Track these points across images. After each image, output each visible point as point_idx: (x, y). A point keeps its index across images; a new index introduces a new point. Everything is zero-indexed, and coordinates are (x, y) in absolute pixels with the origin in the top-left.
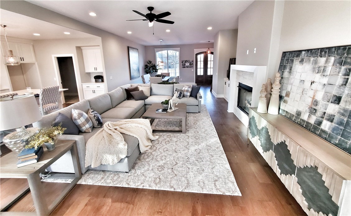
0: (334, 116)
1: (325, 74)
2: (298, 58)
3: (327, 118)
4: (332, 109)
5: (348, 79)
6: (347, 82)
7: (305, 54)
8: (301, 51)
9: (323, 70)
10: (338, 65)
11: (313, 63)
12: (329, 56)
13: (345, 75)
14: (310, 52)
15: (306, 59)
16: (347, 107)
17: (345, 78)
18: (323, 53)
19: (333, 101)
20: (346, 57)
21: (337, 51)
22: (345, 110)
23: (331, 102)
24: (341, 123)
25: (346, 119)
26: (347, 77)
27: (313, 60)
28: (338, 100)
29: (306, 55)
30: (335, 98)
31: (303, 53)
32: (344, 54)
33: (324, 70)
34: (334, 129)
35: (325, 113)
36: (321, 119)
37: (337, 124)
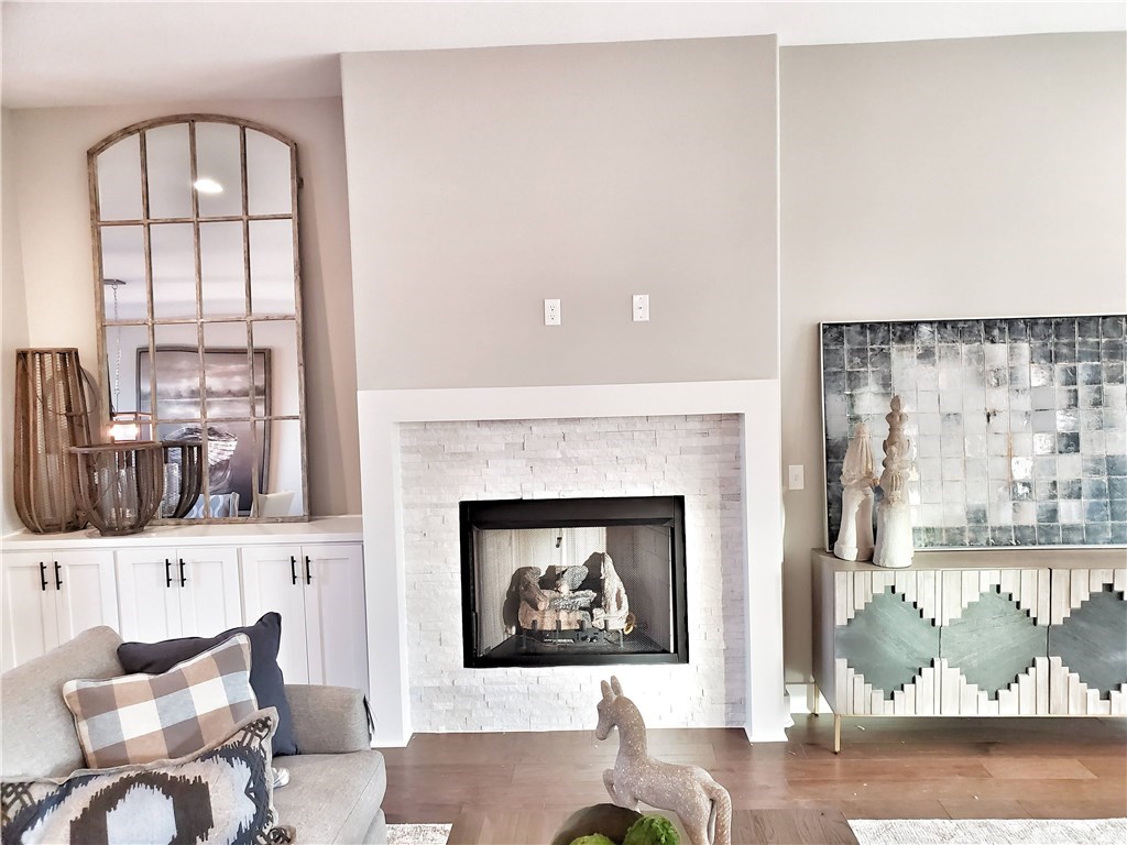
0: (1079, 481)
1: (1019, 387)
2: (908, 345)
3: (1065, 492)
4: (1069, 468)
5: (1076, 391)
6: (1076, 398)
7: (933, 333)
8: (914, 325)
9: (1011, 375)
10: (1043, 361)
11: (970, 360)
12: (1016, 340)
13: (1067, 383)
14: (949, 327)
15: (939, 347)
16: (1098, 452)
17: (1070, 391)
18: (996, 332)
19: (1063, 449)
20: (1056, 344)
21: (1032, 329)
22: (1097, 461)
23: (1061, 452)
24: (1098, 493)
25: (1105, 479)
26: (1072, 388)
27: (970, 351)
28: (1072, 442)
29: (937, 336)
30: (1064, 441)
31: (925, 329)
32: (1049, 336)
33: (1013, 378)
34: (1092, 511)
35: (1054, 483)
36: (1051, 503)
37: (1094, 496)
